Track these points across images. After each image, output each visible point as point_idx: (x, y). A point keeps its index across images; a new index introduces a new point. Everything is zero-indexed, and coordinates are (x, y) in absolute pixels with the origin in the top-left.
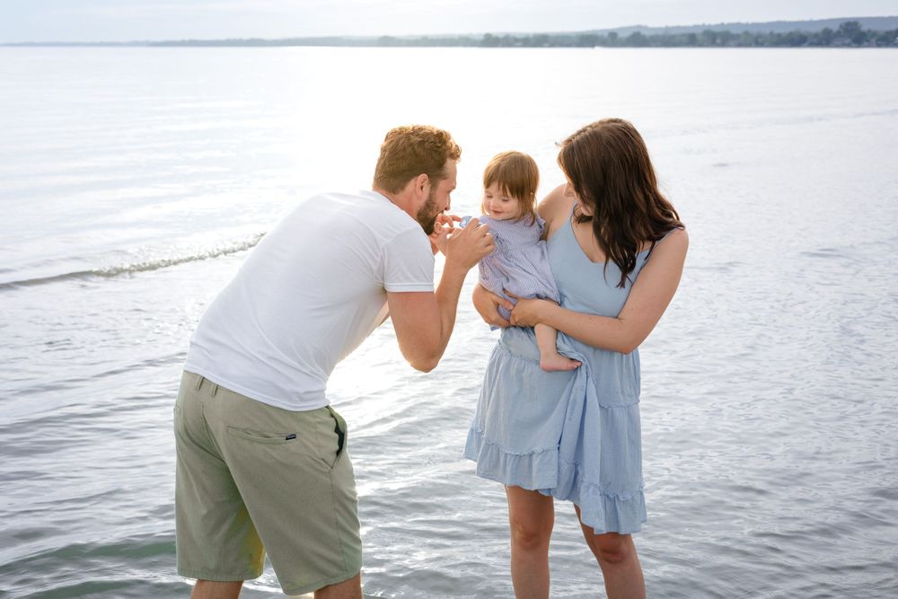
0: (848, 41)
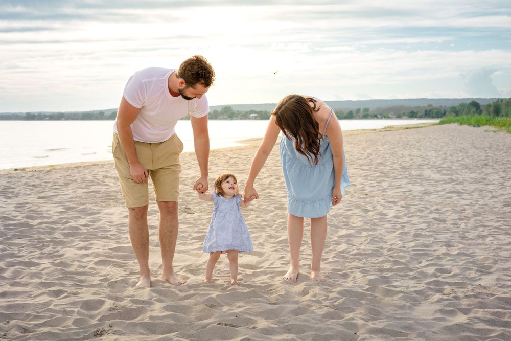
0: (226, 116)
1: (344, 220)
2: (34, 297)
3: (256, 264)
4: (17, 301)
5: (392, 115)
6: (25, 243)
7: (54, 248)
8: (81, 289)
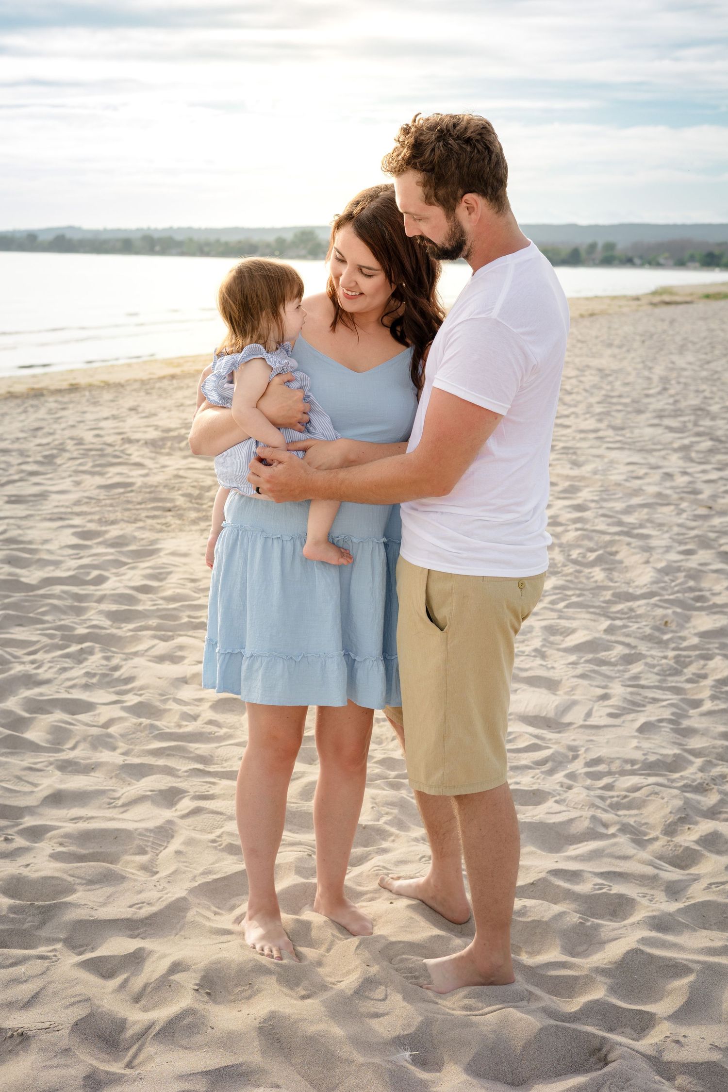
0: (303, 252)
1: (691, 583)
2: (123, 805)
3: (556, 714)
4: (92, 818)
5: (666, 258)
6: (37, 642)
7: (107, 658)
8: (214, 783)
